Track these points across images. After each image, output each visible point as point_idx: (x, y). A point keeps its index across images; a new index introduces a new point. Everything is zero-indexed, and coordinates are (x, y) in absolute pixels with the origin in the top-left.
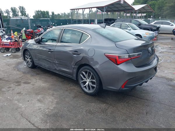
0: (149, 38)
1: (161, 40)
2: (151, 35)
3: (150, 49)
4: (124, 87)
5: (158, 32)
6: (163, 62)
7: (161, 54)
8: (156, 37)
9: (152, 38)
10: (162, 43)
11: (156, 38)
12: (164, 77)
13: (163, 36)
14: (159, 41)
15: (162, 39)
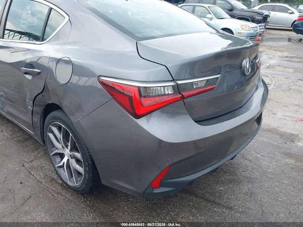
0: (248, 37)
1: (270, 41)
2: (252, 31)
3: (246, 63)
4: (160, 186)
5: (265, 26)
6: (272, 89)
7: (269, 71)
8: (260, 35)
9: (252, 37)
10: (271, 48)
11: (260, 38)
12: (275, 129)
13: (274, 34)
14: (265, 43)
15: (271, 39)
